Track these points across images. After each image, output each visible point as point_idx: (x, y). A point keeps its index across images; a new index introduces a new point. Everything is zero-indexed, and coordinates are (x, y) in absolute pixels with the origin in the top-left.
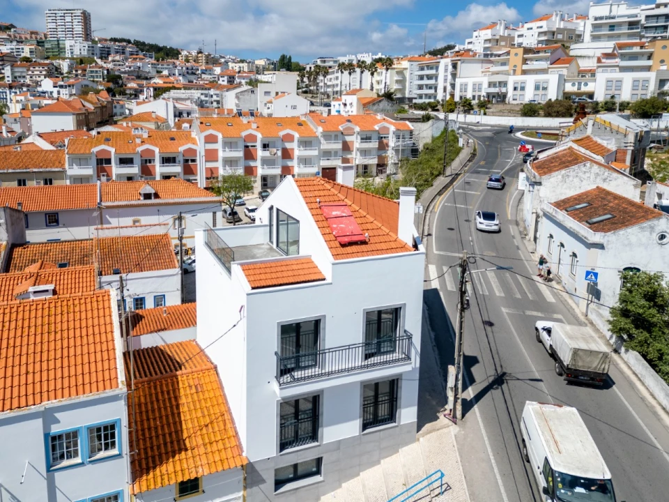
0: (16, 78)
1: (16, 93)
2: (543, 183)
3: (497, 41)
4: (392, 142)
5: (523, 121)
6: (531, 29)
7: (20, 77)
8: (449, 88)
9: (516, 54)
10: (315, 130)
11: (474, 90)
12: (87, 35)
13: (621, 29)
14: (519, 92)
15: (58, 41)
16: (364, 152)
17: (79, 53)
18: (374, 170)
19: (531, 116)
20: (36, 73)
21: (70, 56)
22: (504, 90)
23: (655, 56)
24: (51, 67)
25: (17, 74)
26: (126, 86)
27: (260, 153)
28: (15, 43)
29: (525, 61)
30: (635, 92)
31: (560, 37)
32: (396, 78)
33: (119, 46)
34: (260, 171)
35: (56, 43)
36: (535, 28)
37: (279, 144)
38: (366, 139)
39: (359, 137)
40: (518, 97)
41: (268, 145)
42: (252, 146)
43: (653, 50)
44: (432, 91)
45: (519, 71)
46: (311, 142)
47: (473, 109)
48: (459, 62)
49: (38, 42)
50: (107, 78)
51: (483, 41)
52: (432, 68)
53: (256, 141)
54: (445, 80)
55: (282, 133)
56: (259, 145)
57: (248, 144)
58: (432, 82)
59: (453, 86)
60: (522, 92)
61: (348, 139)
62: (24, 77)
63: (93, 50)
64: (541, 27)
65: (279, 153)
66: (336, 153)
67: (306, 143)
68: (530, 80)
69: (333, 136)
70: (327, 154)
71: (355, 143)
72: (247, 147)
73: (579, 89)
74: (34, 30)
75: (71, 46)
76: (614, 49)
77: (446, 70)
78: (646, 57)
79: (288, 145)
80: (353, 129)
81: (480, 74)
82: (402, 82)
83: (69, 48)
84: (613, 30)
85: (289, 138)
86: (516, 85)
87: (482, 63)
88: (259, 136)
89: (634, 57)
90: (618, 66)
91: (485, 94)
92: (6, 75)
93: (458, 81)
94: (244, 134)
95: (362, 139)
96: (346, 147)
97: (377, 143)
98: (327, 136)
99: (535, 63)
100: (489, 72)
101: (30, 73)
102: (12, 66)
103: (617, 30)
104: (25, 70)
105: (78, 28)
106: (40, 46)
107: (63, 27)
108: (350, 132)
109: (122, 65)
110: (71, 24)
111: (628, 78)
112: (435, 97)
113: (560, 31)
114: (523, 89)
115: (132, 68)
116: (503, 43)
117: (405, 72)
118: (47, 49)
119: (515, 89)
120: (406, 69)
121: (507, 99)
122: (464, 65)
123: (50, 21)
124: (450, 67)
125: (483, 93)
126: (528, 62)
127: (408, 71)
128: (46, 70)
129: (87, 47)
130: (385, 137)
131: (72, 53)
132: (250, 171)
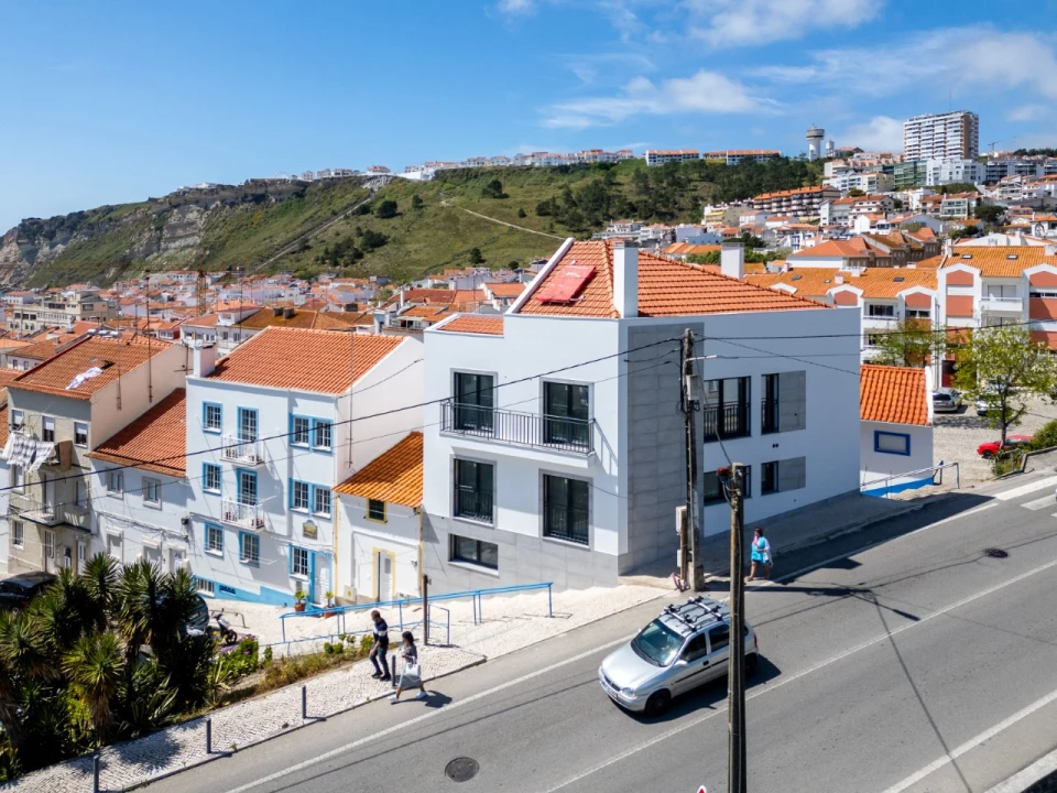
0: (835, 219)
1: (810, 236)
7: (840, 218)
12: (970, 149)
15: (915, 163)
17: (947, 178)
20: (862, 210)
21: (932, 184)
24: (886, 201)
25: (837, 215)
26: (1009, 223)
28: (851, 172)
33: (1029, 162)
35: (912, 166)
49: (885, 168)
50: (976, 212)
62: (846, 218)
63: (974, 172)
74: (887, 152)
75: (934, 169)
83: (932, 173)
92: (822, 217)
101: (854, 211)
102: (831, 203)
104: (847, 207)
105: (955, 141)
106: (887, 173)
107: (931, 141)
109: (1017, 191)
110: (943, 135)
115: (1034, 195)
118: (896, 176)
123: (911, 135)
128: (878, 206)
129: (963, 168)
131: (936, 179)
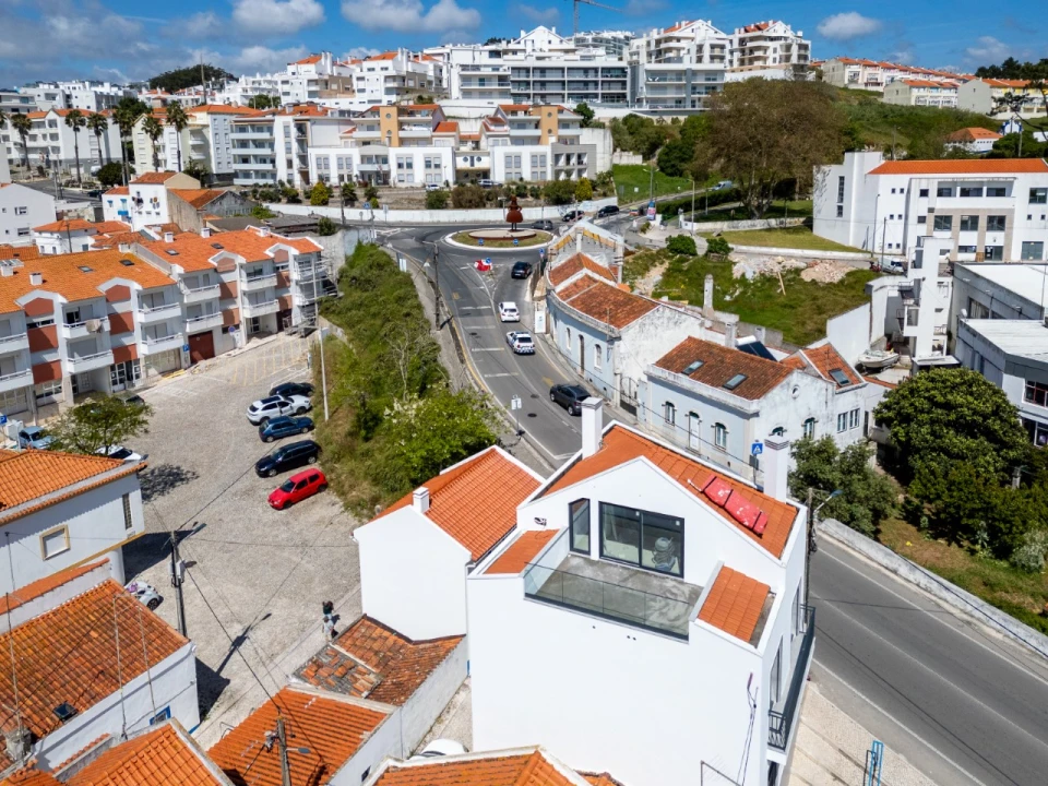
2: (623, 337)
3: (326, 83)
4: (295, 274)
5: (431, 215)
6: (373, 69)
8: (296, 162)
9: (388, 115)
10: (166, 272)
11: (340, 166)
13: (491, 85)
14: (405, 171)
16: (255, 297)
18: (274, 325)
19: (438, 208)
22: (385, 168)
23: (543, 124)
27: (64, 333)
29: (401, 125)
30: (535, 170)
31: (411, 84)
32: (192, 141)
34: (69, 368)
36: (378, 69)
37: (101, 307)
38: (254, 273)
39: (244, 274)
40: (405, 178)
41: (77, 314)
42: (43, 323)
43: (539, 117)
44: (268, 167)
45: (395, 141)
46: (162, 293)
47: (357, 199)
48: (308, 124)
51: (306, 82)
52: (260, 130)
53: (51, 312)
54: (289, 150)
55: (104, 288)
56: (58, 317)
57: (35, 320)
58: (266, 151)
59: (303, 159)
60: (409, 171)
61: (226, 278)
64: (386, 69)
65: (107, 326)
66: (209, 304)
67: (152, 298)
68: (418, 154)
69: (201, 277)
70: (194, 311)
71: (238, 283)
72: (32, 326)
73: (472, 165)
76: (497, 111)
77: (287, 134)
78: (533, 125)
79: (119, 308)
80: (232, 261)
81: (338, 142)
82: (203, 148)
84: (483, 85)
85: (121, 294)
86: (400, 161)
87: (339, 124)
88: (59, 300)
89: (522, 125)
90: (508, 136)
91: (358, 173)
93: (312, 153)
94: (23, 301)
95: (249, 275)
96: (227, 294)
97: (275, 279)
98: (191, 280)
99: (414, 128)
100: (352, 138)
103: (489, 85)
108: (228, 266)
111: (526, 151)
112: (274, 176)
113: (412, 75)
114: (410, 166)
116: (334, 87)
117: (204, 131)
119: (400, 166)
120: (206, 126)
121: (391, 180)
122: (315, 127)
124: (294, 131)
125: (356, 172)
126: (406, 127)
127: (210, 129)
130: (283, 267)
132: (45, 373)
